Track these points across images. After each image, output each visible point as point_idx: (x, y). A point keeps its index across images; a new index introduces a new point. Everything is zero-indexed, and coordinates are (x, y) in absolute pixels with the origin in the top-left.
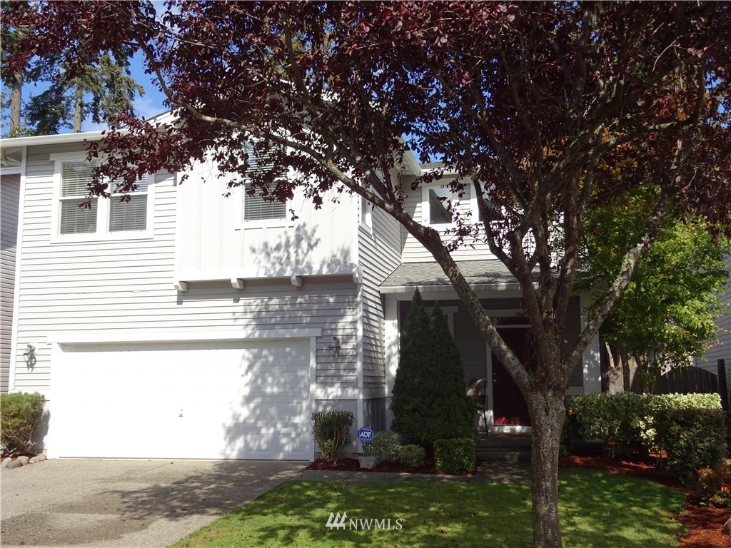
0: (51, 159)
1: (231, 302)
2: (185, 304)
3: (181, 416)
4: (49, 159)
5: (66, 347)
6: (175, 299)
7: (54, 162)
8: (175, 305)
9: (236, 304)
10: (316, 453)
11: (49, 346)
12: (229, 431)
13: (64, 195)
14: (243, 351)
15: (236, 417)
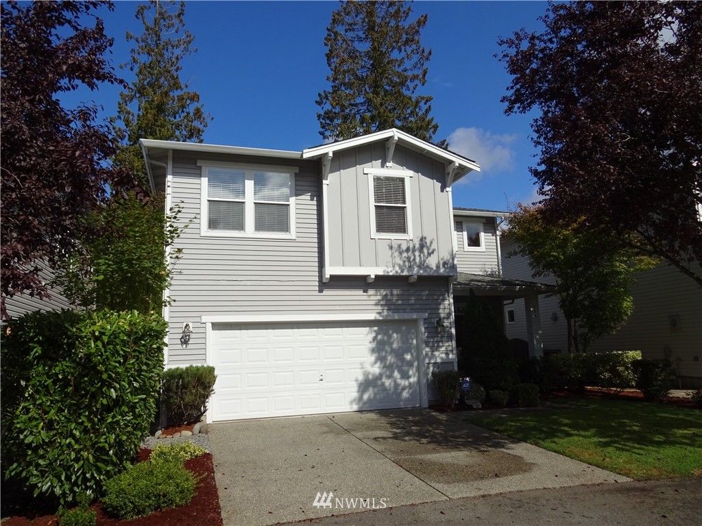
0: (198, 165)
1: (360, 292)
2: (325, 292)
3: (321, 380)
4: (196, 164)
5: (217, 326)
6: (317, 288)
7: (201, 167)
8: (317, 293)
9: (365, 294)
10: (429, 401)
11: (203, 325)
12: (360, 385)
13: (209, 196)
14: (367, 329)
15: (366, 374)
